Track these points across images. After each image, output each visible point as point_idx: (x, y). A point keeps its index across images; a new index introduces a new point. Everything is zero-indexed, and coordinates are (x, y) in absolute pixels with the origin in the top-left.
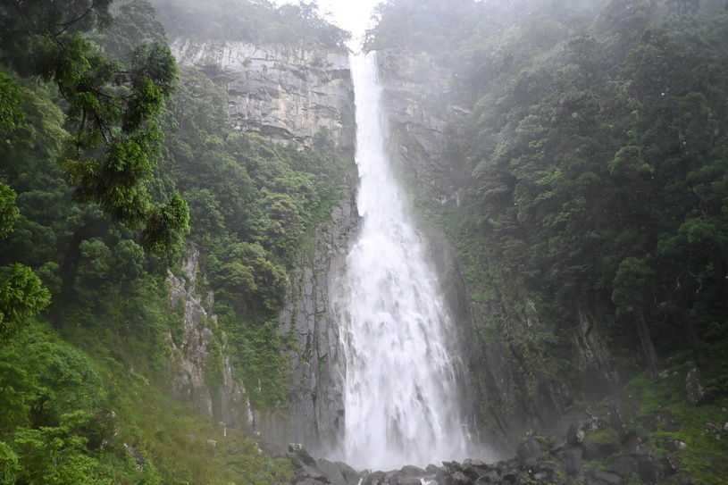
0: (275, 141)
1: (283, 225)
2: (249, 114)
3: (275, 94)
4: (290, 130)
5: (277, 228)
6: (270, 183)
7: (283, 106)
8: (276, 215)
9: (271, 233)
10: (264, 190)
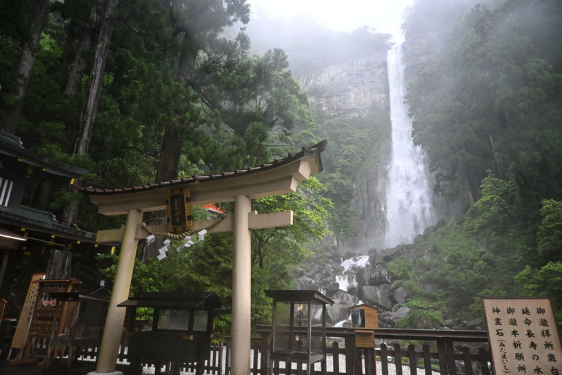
0: (352, 115)
1: (349, 161)
2: (336, 106)
3: (348, 90)
4: (357, 107)
5: (346, 163)
6: (344, 141)
7: (352, 96)
8: (346, 157)
9: (343, 166)
10: (342, 145)
